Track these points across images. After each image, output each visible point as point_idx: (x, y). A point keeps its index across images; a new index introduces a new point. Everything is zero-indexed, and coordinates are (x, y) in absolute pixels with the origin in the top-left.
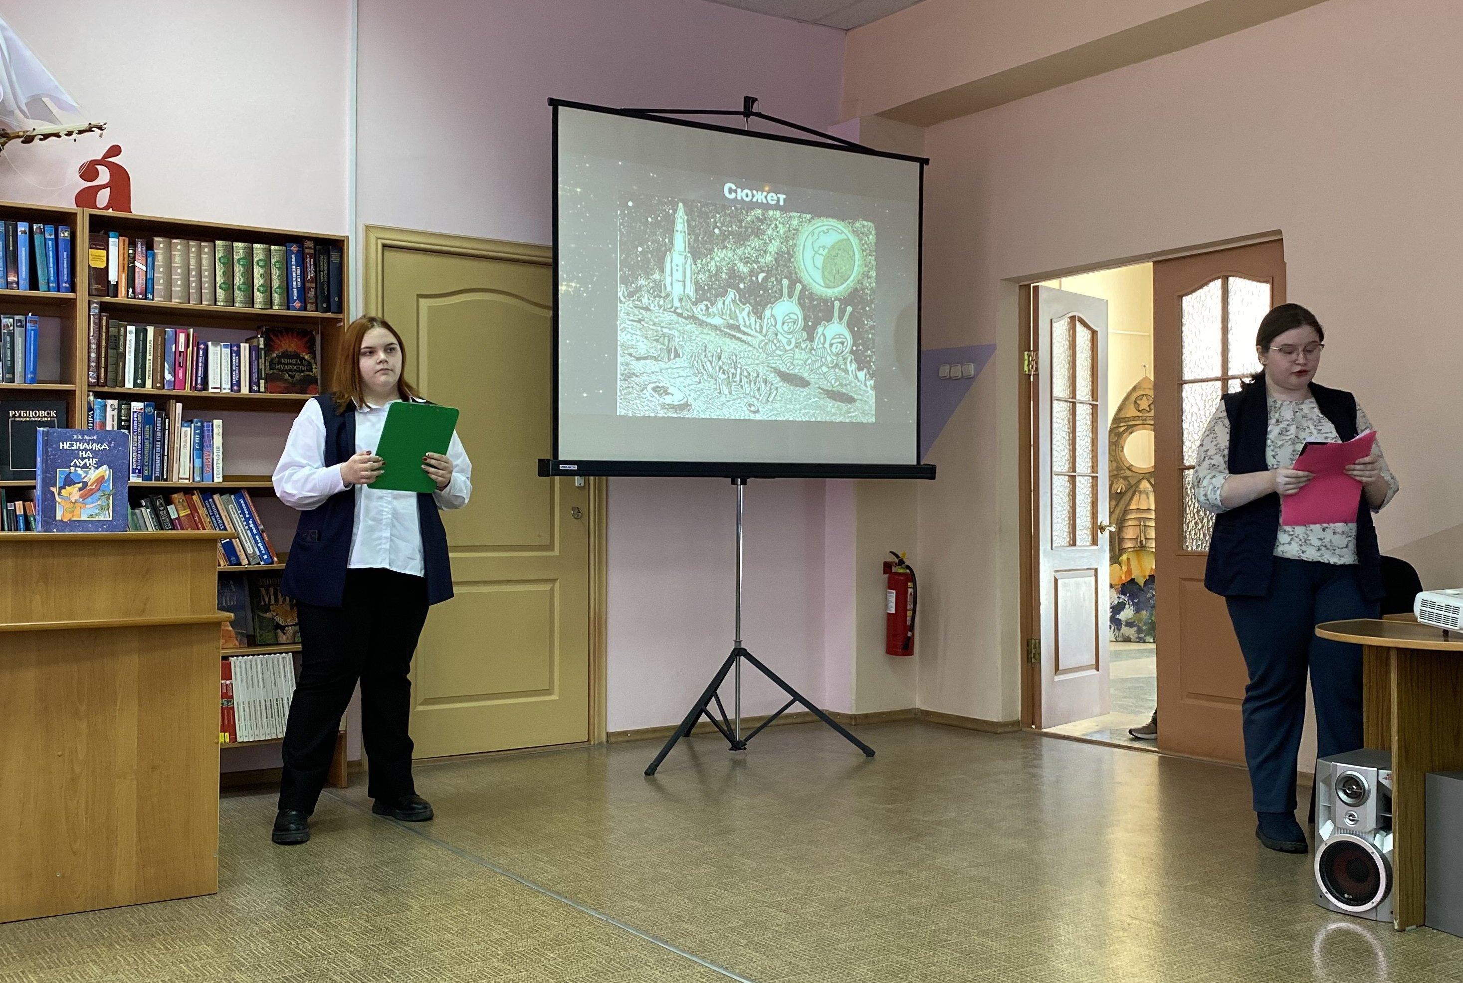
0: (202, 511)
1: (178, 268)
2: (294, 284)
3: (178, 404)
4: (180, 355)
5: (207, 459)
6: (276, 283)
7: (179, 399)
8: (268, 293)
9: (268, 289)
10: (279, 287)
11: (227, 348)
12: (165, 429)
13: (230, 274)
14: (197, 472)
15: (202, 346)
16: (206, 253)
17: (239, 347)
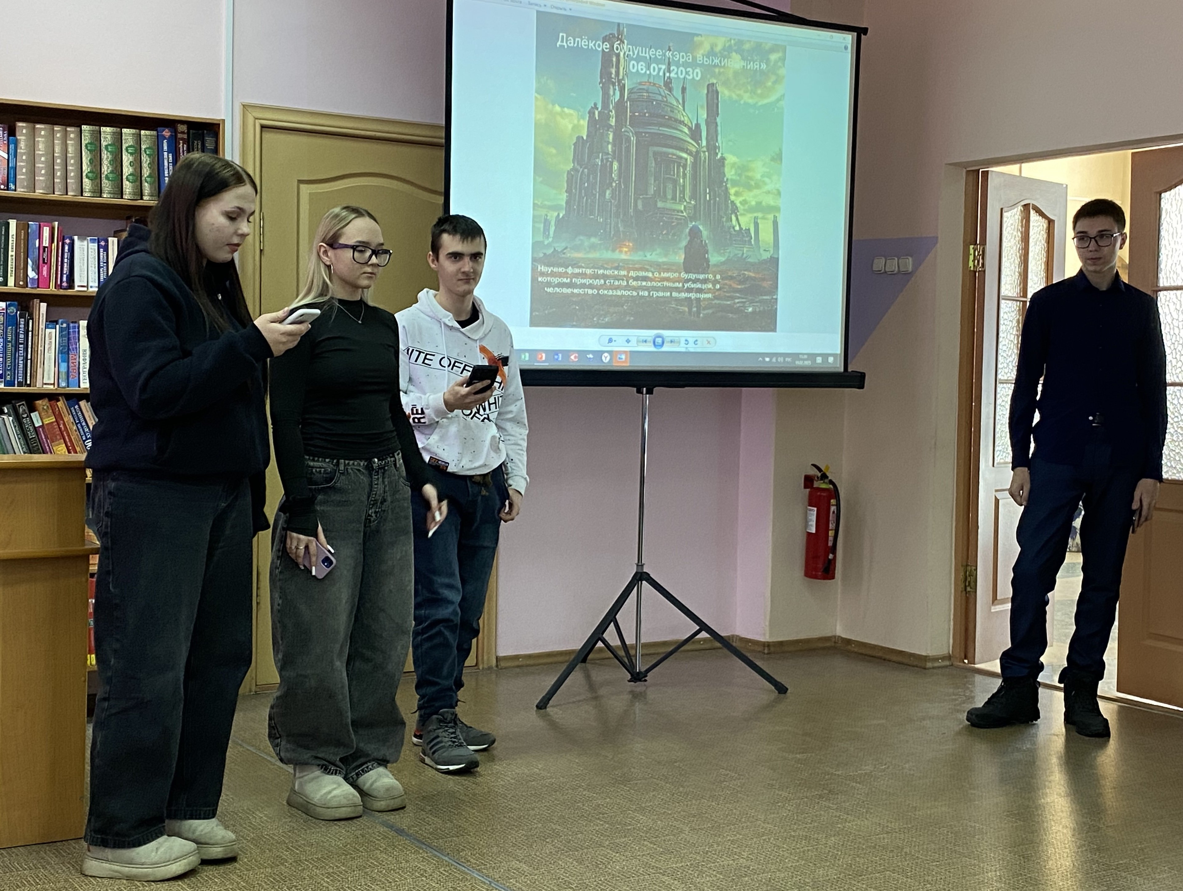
0: (68, 419)
1: (42, 155)
2: (166, 172)
3: (42, 304)
4: (44, 251)
5: (73, 363)
6: (146, 172)
7: (43, 298)
8: (138, 183)
9: (137, 177)
10: (150, 176)
11: (93, 243)
12: (28, 331)
13: (97, 162)
14: (63, 376)
15: (68, 241)
16: (71, 139)
17: (107, 241)
